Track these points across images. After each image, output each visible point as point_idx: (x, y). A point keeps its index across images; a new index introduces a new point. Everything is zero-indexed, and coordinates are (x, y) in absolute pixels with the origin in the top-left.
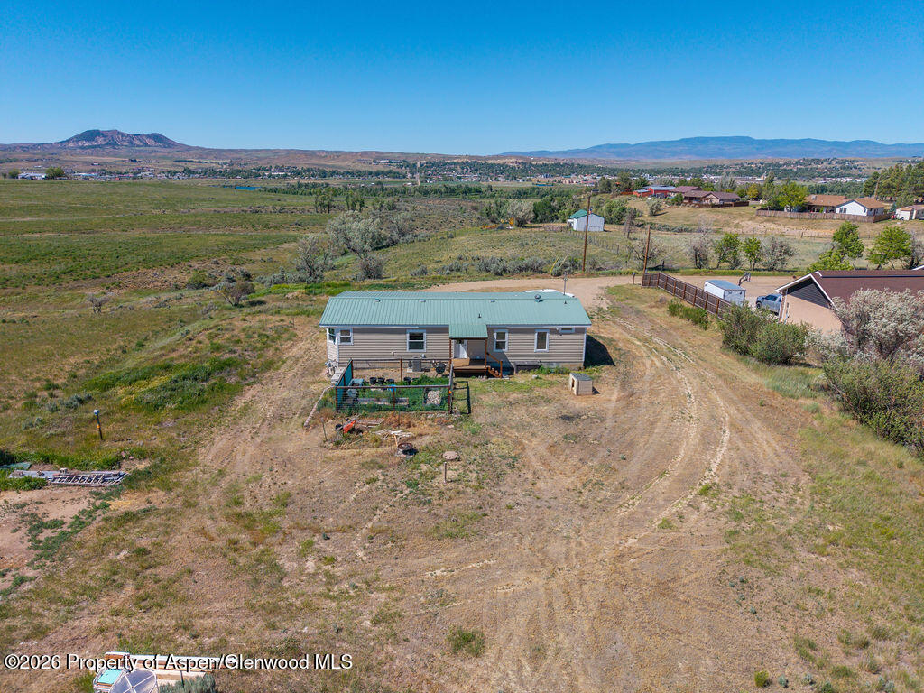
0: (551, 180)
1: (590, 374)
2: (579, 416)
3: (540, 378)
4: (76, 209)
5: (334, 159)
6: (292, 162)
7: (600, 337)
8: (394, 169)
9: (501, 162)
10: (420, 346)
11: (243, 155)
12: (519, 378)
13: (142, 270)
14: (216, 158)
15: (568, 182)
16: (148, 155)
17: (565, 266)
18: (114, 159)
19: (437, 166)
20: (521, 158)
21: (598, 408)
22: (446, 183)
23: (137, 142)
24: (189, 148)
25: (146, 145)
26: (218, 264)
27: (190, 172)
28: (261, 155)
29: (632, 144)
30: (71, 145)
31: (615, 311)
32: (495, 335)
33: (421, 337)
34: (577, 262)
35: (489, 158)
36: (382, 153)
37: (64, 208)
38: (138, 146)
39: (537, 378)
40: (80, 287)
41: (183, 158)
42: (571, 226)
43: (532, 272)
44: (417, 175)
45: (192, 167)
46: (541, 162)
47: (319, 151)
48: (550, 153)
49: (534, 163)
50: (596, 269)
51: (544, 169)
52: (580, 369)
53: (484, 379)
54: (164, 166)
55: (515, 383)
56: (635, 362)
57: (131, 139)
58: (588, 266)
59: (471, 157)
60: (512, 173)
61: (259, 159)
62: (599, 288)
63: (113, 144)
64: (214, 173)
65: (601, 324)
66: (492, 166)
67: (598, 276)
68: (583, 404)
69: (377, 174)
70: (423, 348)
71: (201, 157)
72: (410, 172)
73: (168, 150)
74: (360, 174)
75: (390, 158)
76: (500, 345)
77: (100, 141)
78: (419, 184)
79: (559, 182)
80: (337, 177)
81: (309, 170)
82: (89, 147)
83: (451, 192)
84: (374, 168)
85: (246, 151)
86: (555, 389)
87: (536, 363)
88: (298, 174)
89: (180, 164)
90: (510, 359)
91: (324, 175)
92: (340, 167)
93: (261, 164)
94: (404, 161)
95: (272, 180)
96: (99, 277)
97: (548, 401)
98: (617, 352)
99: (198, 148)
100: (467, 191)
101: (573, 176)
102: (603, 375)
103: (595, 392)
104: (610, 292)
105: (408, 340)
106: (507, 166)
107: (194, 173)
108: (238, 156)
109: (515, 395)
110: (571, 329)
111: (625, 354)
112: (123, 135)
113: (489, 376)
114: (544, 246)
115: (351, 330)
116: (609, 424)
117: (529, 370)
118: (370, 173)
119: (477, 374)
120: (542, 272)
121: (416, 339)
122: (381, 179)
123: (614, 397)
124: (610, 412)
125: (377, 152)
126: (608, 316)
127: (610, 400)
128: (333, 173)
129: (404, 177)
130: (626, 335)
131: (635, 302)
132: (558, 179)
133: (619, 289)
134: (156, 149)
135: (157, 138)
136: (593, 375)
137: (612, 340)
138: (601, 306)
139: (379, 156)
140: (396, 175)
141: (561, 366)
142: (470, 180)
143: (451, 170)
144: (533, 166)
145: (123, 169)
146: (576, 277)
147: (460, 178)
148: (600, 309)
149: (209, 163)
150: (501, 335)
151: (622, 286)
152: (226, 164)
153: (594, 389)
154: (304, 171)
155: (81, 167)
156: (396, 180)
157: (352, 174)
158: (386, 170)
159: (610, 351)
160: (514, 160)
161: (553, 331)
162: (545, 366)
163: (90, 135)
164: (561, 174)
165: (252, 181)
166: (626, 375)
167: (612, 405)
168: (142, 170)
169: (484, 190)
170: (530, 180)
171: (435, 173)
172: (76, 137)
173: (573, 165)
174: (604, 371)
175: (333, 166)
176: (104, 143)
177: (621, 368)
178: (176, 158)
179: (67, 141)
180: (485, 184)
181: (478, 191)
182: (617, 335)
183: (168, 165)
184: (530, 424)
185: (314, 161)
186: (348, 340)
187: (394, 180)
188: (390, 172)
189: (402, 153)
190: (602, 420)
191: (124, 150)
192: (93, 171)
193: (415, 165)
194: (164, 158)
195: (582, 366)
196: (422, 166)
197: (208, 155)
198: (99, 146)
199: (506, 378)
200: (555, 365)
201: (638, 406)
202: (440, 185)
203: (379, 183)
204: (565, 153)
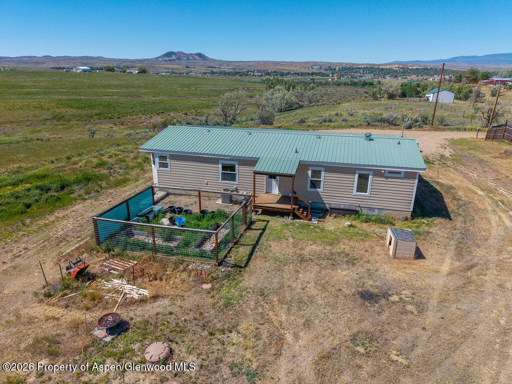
0: (420, 78)
1: (418, 227)
2: (386, 295)
3: (355, 227)
4: (140, 87)
5: (289, 66)
6: (266, 68)
7: (438, 183)
8: (323, 71)
9: (388, 67)
10: (233, 177)
11: (241, 64)
12: (331, 224)
13: (140, 115)
14: (228, 66)
15: (431, 79)
16: (195, 64)
17: (416, 121)
18: (178, 66)
19: (348, 69)
20: (402, 65)
21: (418, 284)
22: (352, 79)
23: (191, 58)
24: (215, 61)
25: (195, 59)
26: (187, 114)
27: (213, 73)
28: (250, 64)
29: (480, 56)
30: (160, 59)
31: (457, 159)
32: (310, 172)
33: (232, 168)
34: (427, 119)
35: (381, 65)
36: (317, 62)
37: (135, 86)
38: (191, 60)
39: (351, 226)
40: (101, 123)
41: (211, 66)
42: (428, 99)
43: (387, 125)
44: (335, 75)
45: (215, 70)
46: (415, 68)
47: (282, 62)
48: (422, 62)
49: (410, 68)
50: (443, 125)
51: (417, 72)
52: (406, 219)
53: (289, 220)
54: (201, 70)
55: (322, 230)
56: (476, 217)
57: (188, 56)
58: (436, 123)
59: (369, 64)
60: (394, 74)
61: (249, 66)
62: (444, 139)
63: (179, 59)
64: (225, 73)
65: (442, 170)
66: (382, 69)
67: (444, 130)
68: (399, 275)
69: (312, 74)
70: (235, 180)
71: (220, 65)
72: (332, 73)
73: (205, 62)
74: (302, 74)
75: (321, 65)
76: (315, 184)
77: (174, 57)
78: (336, 80)
79: (426, 79)
80: (290, 76)
81: (275, 72)
82: (168, 60)
83: (354, 84)
84: (310, 71)
85: (243, 62)
86: (367, 244)
87: (354, 208)
88: (268, 74)
89: (210, 69)
90: (325, 201)
91: (282, 74)
92: (292, 71)
93: (250, 68)
94: (329, 67)
95: (254, 77)
96: (113, 118)
97: (351, 262)
98: (455, 202)
99: (219, 61)
100: (364, 84)
101: (436, 76)
102: (434, 230)
103: (419, 255)
104: (453, 143)
105: (221, 171)
106: (393, 69)
107: (215, 73)
108: (239, 64)
109: (314, 247)
110: (400, 173)
111: (464, 206)
112: (184, 54)
113: (296, 217)
114: (404, 110)
115: (168, 156)
116: (431, 318)
117: (344, 215)
118: (308, 74)
119: (282, 213)
120: (396, 125)
121: (229, 171)
122: (314, 77)
123: (445, 268)
124: (437, 293)
125: (314, 62)
126: (449, 163)
127: (437, 272)
128: (288, 74)
129: (328, 76)
130: (466, 183)
131: (478, 152)
132: (424, 78)
133: (463, 140)
134: (200, 61)
135: (200, 55)
136: (421, 229)
137: (451, 187)
138: (444, 153)
139: (315, 64)
140: (323, 75)
141: (383, 213)
142: (368, 78)
143: (356, 72)
144: (409, 69)
145: (182, 72)
146: (425, 130)
147: (362, 76)
148: (442, 156)
149: (224, 68)
150: (316, 173)
151: (465, 139)
152: (232, 69)
153: (418, 250)
154: (272, 72)
155: (163, 70)
156: (323, 77)
157: (298, 74)
158: (318, 72)
159: (447, 200)
160: (397, 66)
161: (378, 173)
162: (365, 211)
163: (169, 54)
164: (428, 75)
165: (244, 78)
166: (465, 234)
167: (438, 282)
168: (191, 72)
169: (375, 83)
170: (406, 78)
171: (346, 74)
172: (163, 55)
173: (436, 69)
174: (436, 227)
175: (288, 70)
176: (175, 58)
177: (458, 223)
178: (208, 66)
179: (159, 57)
180: (376, 80)
181: (371, 84)
182: (457, 182)
183: (203, 69)
184: (312, 299)
185: (278, 67)
186: (165, 165)
187: (321, 77)
188: (320, 73)
189: (328, 63)
190: (421, 309)
191: (184, 61)
192: (168, 72)
193: (335, 69)
194: (202, 66)
195: (409, 216)
196: (339, 69)
197: (223, 64)
198: (173, 60)
199: (315, 221)
200: (376, 212)
201: (480, 290)
202: (348, 81)
203: (312, 79)
204: (432, 62)
